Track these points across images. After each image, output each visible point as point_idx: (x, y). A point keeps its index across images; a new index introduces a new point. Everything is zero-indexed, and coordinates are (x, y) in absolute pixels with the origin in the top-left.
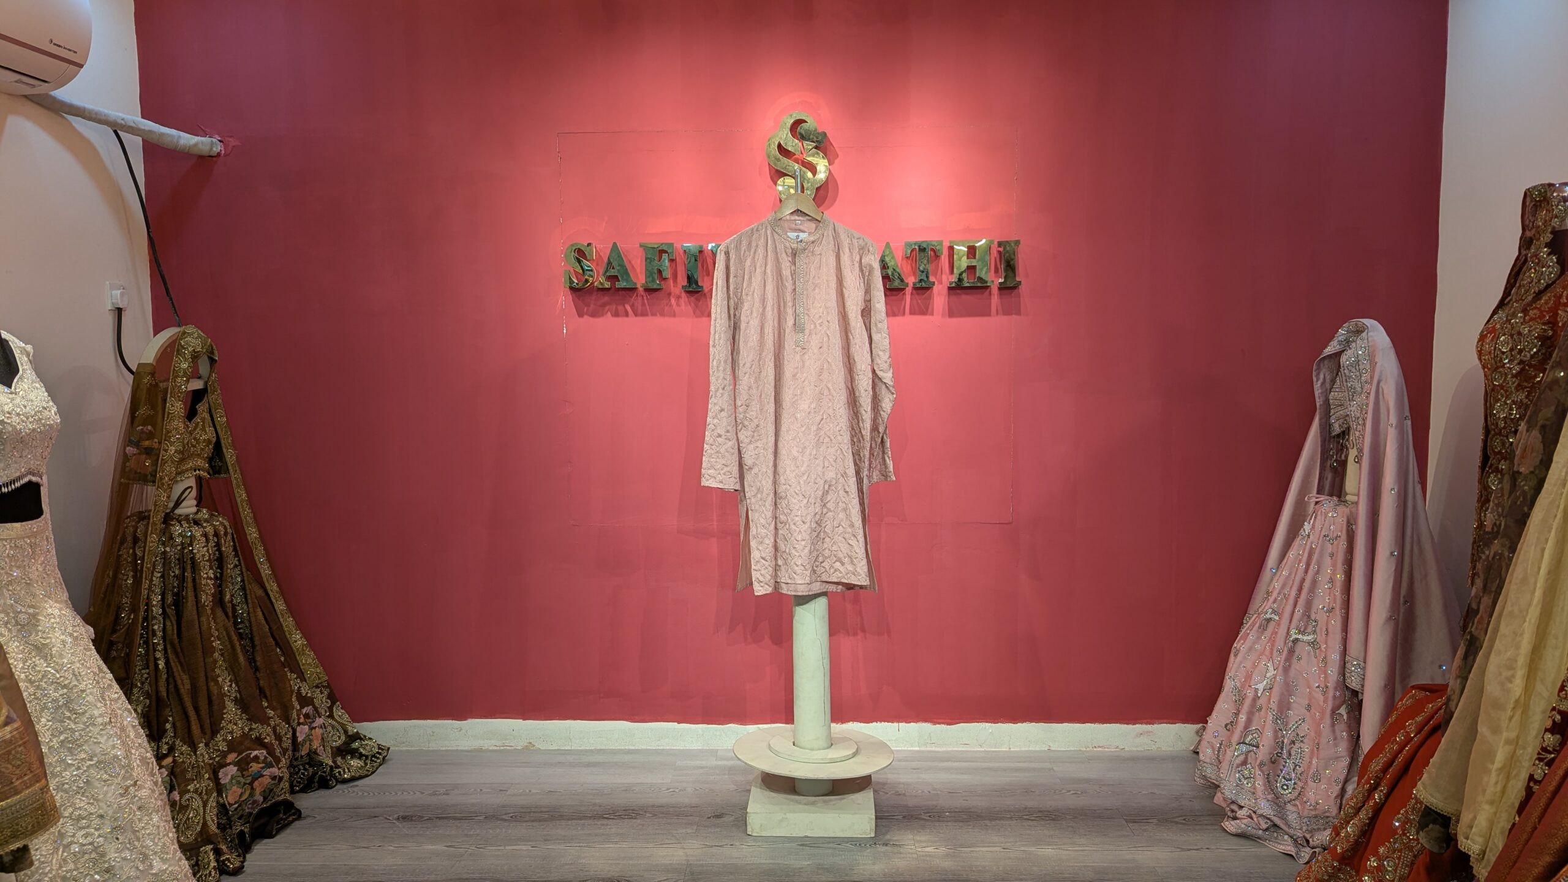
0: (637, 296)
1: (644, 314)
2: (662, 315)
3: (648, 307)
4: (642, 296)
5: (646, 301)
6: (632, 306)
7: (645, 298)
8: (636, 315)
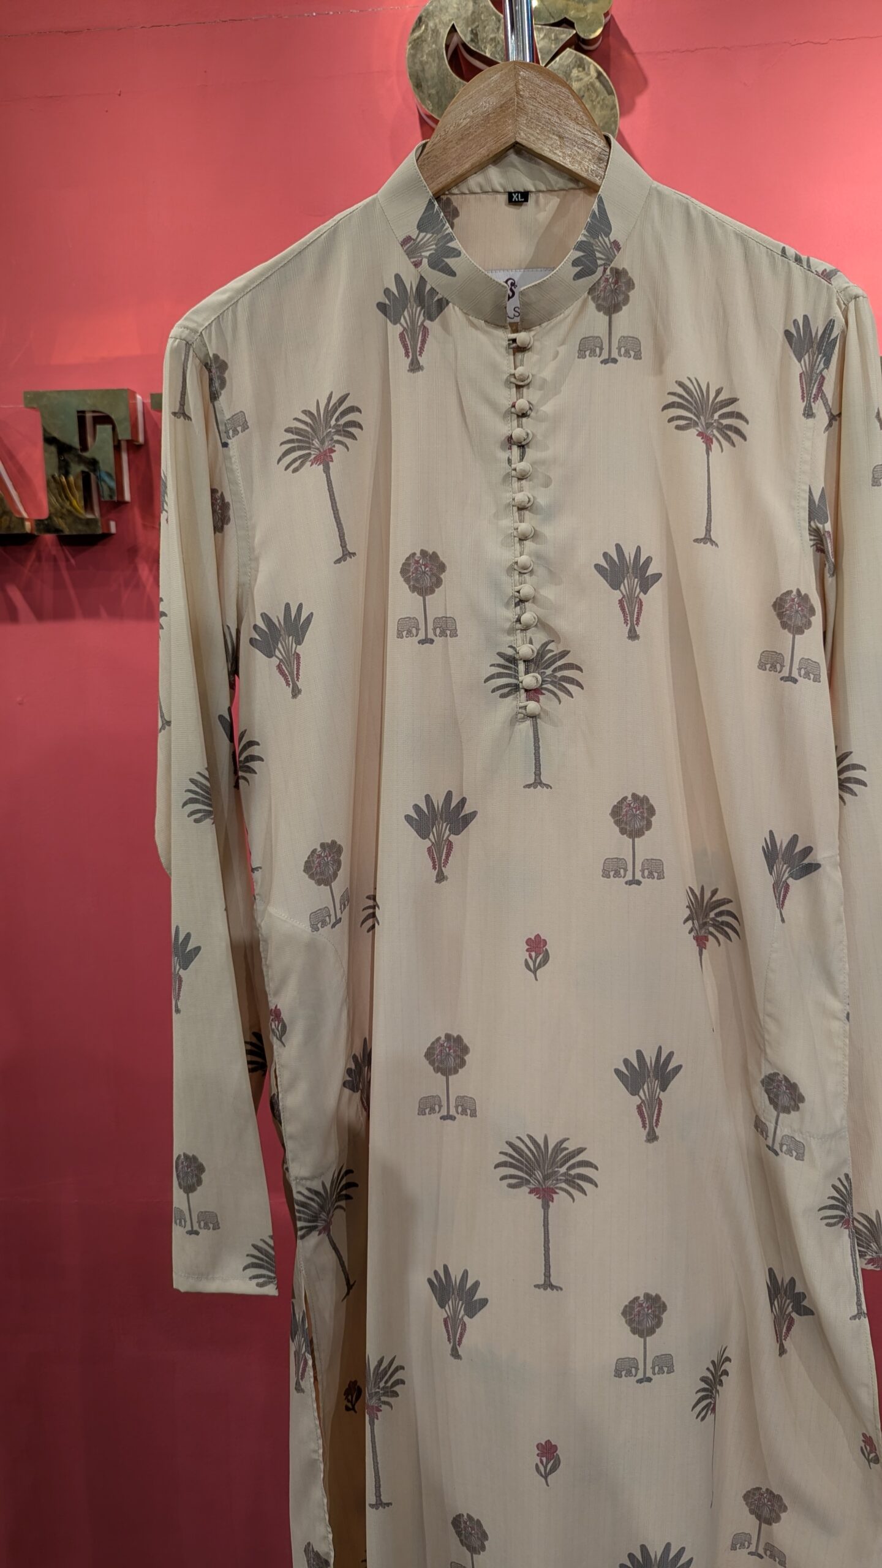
0: (39, 558)
1: (61, 613)
2: (116, 612)
3: (72, 592)
4: (55, 560)
5: (65, 574)
6: (26, 590)
7: (62, 564)
8: (40, 615)
